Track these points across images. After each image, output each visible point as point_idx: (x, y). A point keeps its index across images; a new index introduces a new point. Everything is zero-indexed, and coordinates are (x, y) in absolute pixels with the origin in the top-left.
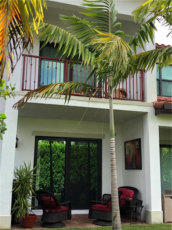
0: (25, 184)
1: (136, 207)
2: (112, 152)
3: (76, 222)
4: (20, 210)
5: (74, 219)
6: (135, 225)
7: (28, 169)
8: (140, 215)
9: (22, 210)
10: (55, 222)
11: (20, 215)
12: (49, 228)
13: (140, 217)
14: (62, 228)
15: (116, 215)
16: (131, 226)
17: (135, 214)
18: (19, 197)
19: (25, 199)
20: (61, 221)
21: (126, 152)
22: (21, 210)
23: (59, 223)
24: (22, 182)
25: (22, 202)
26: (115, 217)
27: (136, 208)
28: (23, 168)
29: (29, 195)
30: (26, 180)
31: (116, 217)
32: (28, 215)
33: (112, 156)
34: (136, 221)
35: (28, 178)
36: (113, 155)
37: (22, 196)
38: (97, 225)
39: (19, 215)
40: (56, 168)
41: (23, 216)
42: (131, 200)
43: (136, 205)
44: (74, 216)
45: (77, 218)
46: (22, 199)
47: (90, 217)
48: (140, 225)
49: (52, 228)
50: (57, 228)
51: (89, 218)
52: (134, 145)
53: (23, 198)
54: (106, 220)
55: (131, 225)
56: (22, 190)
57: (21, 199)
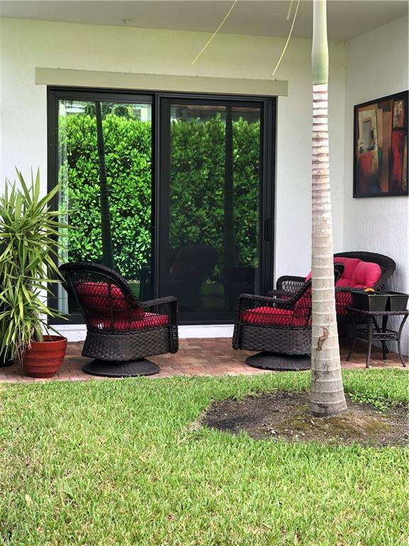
0: (26, 243)
1: (385, 313)
2: (317, 132)
3: (193, 361)
4: (14, 324)
5: (185, 351)
6: (380, 368)
7: (30, 194)
8: (398, 340)
9: (21, 323)
10: (129, 358)
11: (17, 339)
12: (110, 376)
13: (399, 343)
14: (151, 377)
15: (326, 334)
16: (367, 370)
17: (382, 336)
18: (9, 283)
19: (28, 288)
20: (148, 355)
21: (359, 141)
22: (18, 323)
23: (139, 363)
24: (13, 237)
25: (20, 298)
26: (321, 341)
27: (385, 318)
28: (16, 190)
29: (41, 278)
30: (28, 230)
31: (323, 340)
32: (41, 340)
33: (317, 147)
34: (385, 358)
35: (34, 221)
36: (321, 143)
37: (17, 280)
38: (261, 368)
39: (11, 339)
40: (119, 200)
41: (25, 339)
42: (370, 293)
43: (388, 308)
44: (186, 343)
45: (195, 350)
46: (17, 290)
47: (237, 346)
48: (398, 367)
49: (120, 377)
50: (133, 376)
51: (234, 347)
52: (389, 114)
53: (21, 287)
54: (291, 352)
55: (367, 367)
56: (17, 260)
57: (14, 289)
